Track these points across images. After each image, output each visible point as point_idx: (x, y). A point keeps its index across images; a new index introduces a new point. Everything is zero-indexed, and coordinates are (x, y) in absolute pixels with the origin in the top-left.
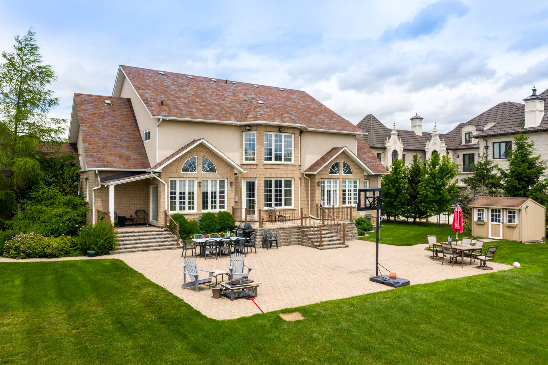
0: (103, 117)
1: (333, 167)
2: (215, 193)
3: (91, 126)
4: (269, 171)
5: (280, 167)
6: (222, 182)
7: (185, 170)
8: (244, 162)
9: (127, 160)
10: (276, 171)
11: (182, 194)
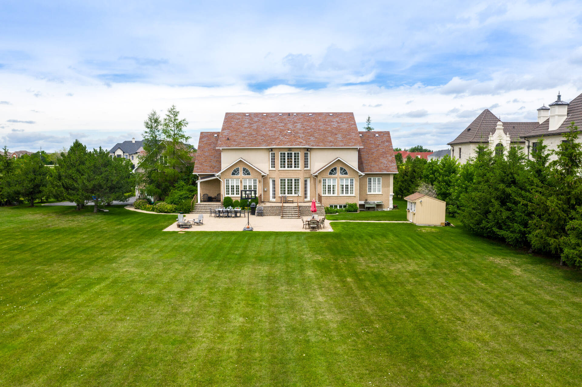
0: (210, 145)
1: (332, 170)
2: (251, 186)
3: (202, 151)
4: (282, 174)
5: (290, 172)
6: (255, 180)
7: (233, 174)
8: (271, 169)
9: (214, 168)
10: (287, 174)
11: (233, 186)
